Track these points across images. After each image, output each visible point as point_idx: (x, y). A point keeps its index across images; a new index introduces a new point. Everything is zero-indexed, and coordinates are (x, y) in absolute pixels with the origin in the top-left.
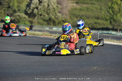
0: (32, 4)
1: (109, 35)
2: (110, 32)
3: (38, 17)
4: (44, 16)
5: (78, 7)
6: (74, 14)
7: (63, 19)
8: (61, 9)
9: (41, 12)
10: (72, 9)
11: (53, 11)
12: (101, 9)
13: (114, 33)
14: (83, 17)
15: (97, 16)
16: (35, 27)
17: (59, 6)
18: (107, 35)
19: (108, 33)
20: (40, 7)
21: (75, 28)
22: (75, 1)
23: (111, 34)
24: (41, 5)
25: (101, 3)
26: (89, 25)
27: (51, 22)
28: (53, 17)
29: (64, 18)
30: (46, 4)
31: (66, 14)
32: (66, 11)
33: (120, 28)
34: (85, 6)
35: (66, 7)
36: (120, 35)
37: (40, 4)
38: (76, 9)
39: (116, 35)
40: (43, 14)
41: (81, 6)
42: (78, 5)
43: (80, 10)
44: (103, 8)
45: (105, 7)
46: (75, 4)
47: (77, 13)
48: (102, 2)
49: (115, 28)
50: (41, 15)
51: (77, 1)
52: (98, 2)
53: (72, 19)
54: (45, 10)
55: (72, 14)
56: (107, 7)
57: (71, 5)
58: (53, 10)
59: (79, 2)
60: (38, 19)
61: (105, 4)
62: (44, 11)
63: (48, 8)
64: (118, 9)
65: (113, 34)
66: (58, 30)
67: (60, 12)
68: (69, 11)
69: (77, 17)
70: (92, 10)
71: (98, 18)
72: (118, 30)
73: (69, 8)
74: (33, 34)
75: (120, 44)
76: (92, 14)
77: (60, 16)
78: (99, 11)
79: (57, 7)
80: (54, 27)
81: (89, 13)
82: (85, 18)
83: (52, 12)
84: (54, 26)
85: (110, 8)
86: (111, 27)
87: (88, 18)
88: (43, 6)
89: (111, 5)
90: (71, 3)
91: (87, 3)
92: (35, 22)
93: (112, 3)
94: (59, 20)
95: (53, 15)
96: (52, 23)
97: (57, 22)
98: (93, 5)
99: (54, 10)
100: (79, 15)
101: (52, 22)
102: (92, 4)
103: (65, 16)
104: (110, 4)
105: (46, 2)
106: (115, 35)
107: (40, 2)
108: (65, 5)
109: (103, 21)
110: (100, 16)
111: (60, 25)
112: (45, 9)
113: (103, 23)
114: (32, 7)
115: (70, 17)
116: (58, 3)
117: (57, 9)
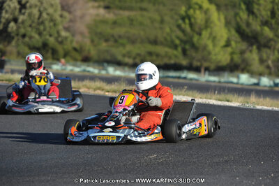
0: (4, 11)
1: (181, 81)
2: (184, 74)
3: (18, 40)
4: (31, 37)
5: (110, 16)
6: (101, 34)
7: (75, 45)
8: (71, 21)
9: (24, 28)
10: (95, 21)
11: (50, 27)
12: (162, 21)
13: (192, 75)
14: (121, 41)
15: (152, 37)
16: (11, 64)
17: (66, 14)
18: (176, 80)
19: (179, 78)
20: (21, 18)
21: (103, 66)
22: (102, 4)
23: (185, 78)
24: (24, 14)
25: (161, 7)
26: (135, 58)
27: (47, 51)
28: (51, 40)
29: (77, 42)
30: (35, 12)
31: (82, 34)
32: (81, 27)
33: (206, 64)
34: (126, 13)
35: (82, 17)
36: (207, 81)
37: (23, 11)
38: (104, 22)
39: (197, 80)
40: (28, 34)
41: (115, 14)
42: (109, 13)
43: (115, 23)
44: (167, 18)
45: (172, 18)
46: (102, 11)
47: (108, 30)
48: (164, 5)
49: (196, 64)
50: (24, 36)
51: (106, 3)
52: (154, 4)
53: (95, 46)
54: (34, 25)
55: (96, 34)
56: (176, 17)
57: (93, 12)
58: (52, 24)
59: (112, 6)
60: (17, 45)
61: (172, 10)
62: (30, 26)
63: (41, 20)
64: (203, 22)
65: (191, 79)
66: (65, 69)
67: (67, 29)
68: (89, 27)
69: (107, 40)
70: (141, 24)
71: (155, 42)
72: (203, 70)
73: (88, 19)
74: (6, 80)
75: (209, 101)
76: (142, 33)
77: (66, 38)
78: (157, 25)
79: (61, 16)
80: (55, 64)
81: (134, 31)
82: (124, 41)
83: (48, 29)
84: (55, 62)
85: (183, 19)
86: (184, 62)
87: (133, 42)
88: (30, 15)
89: (186, 12)
90: (93, 7)
91: (130, 9)
92: (11, 53)
93: (190, 7)
94: (65, 47)
95: (51, 36)
96: (49, 54)
97: (61, 52)
98: (145, 13)
99: (55, 25)
100: (113, 36)
101: (50, 51)
102: (142, 9)
103: (78, 38)
104: (184, 9)
105: (36, 6)
106: (194, 82)
107: (23, 7)
108: (78, 13)
109: (167, 49)
110: (160, 38)
111: (68, 58)
112: (33, 22)
113: (166, 52)
114: (4, 18)
115: (92, 41)
116: (63, 8)
117: (62, 22)
